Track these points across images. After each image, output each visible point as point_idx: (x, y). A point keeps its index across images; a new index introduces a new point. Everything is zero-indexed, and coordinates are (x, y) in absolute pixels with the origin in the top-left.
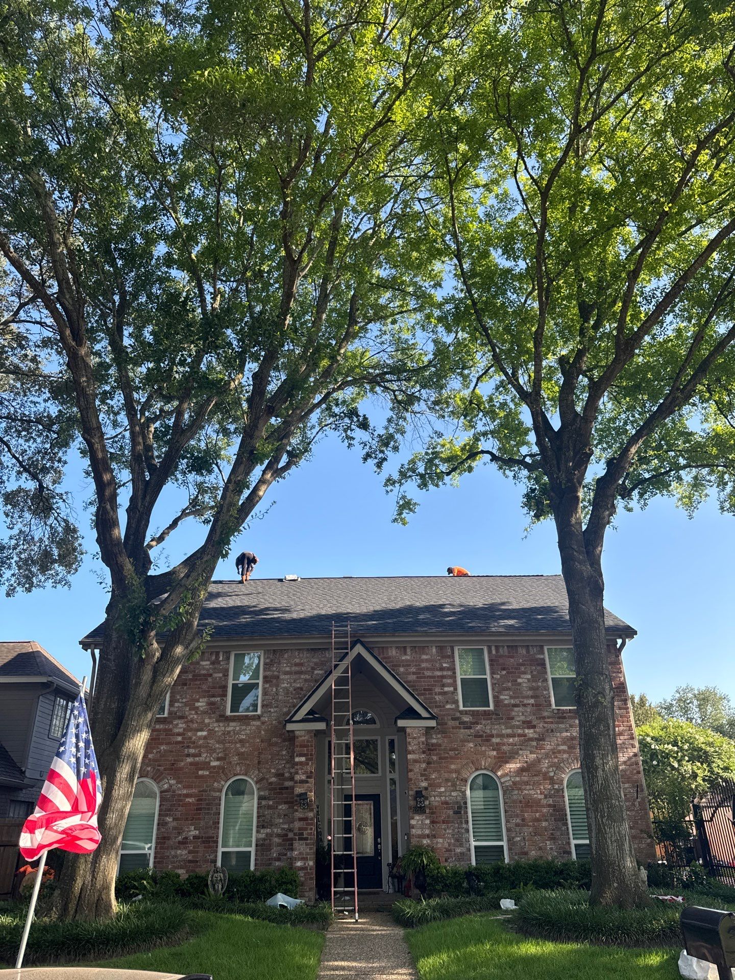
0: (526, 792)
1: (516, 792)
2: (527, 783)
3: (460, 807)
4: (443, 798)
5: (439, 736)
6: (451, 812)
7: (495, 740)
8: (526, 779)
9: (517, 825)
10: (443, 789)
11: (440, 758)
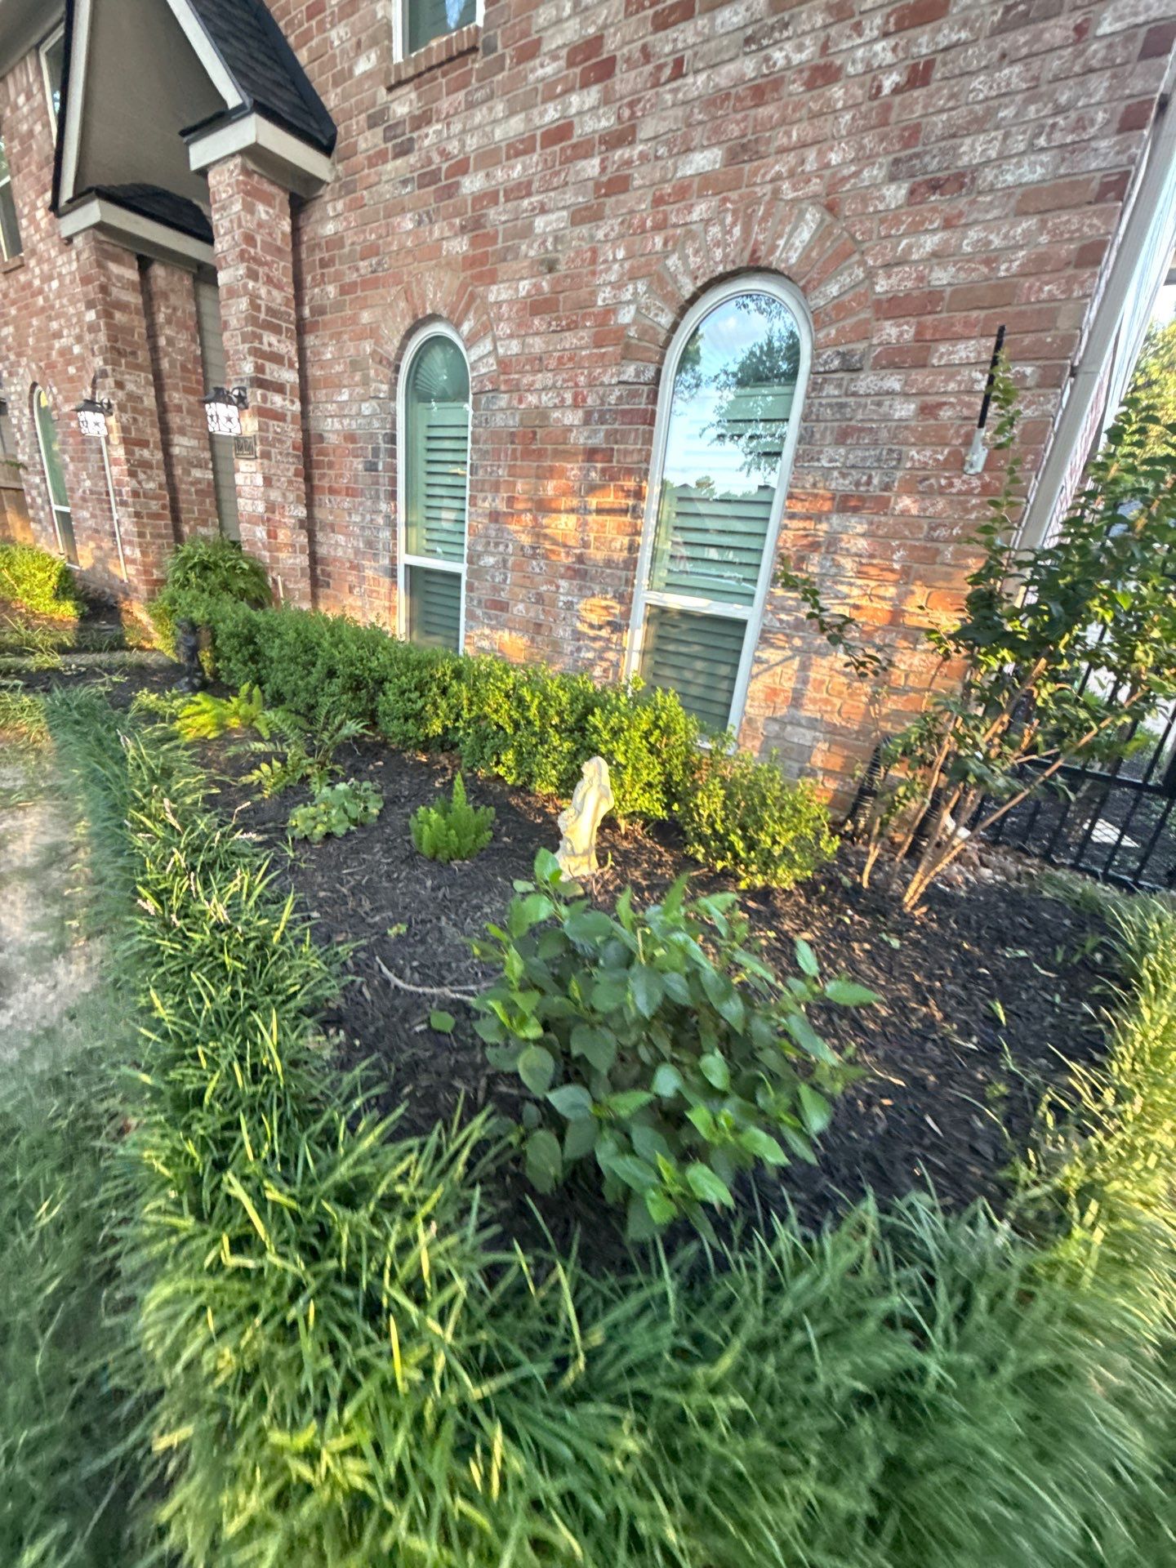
0: (532, 399)
1: (503, 401)
2: (538, 363)
3: (376, 452)
4: (346, 422)
5: (340, 205)
6: (359, 465)
7: (472, 184)
8: (537, 344)
9: (494, 516)
10: (345, 396)
11: (344, 290)
